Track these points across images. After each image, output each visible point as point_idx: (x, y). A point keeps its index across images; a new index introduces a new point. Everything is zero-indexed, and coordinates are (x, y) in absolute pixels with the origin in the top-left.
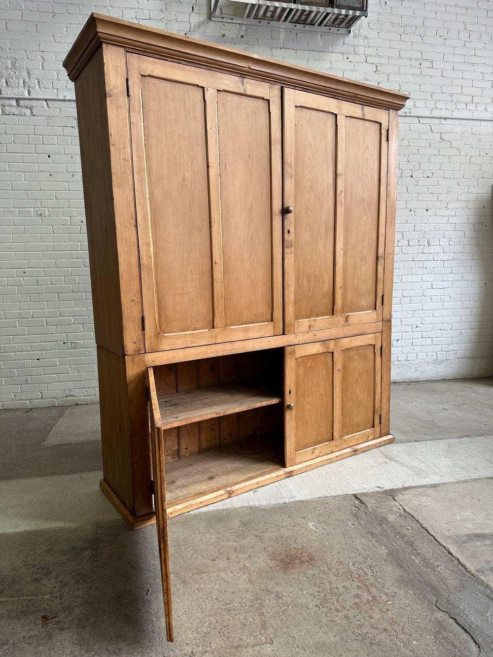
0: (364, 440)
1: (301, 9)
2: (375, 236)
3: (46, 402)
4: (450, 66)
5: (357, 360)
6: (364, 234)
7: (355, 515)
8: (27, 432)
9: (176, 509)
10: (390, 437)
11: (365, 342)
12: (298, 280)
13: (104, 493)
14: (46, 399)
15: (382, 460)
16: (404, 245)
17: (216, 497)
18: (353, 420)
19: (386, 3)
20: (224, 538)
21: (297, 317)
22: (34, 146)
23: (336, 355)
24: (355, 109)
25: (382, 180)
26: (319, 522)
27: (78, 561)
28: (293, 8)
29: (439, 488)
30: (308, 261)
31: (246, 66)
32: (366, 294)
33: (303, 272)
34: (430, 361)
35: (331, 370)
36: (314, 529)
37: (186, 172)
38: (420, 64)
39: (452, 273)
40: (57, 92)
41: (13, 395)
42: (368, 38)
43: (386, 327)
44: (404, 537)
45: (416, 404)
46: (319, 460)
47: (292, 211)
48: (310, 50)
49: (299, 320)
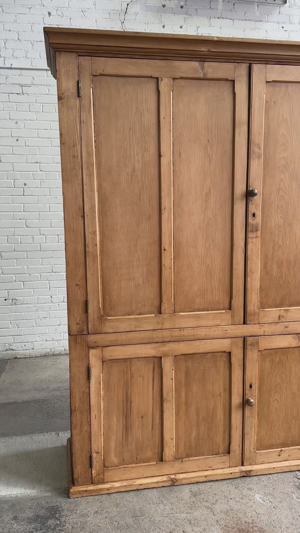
9: (114, 485)
17: (157, 482)
21: (263, 306)
26: (265, 494)
30: (280, 245)
31: (205, 50)
33: (273, 257)
36: (261, 501)
37: (136, 163)
40: (4, 61)
46: (286, 464)
47: (258, 194)
48: (247, 20)
49: (266, 310)
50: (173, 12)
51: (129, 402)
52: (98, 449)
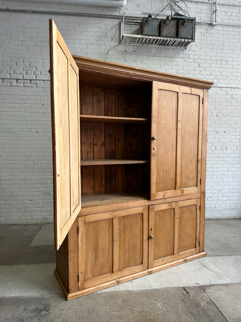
0: (190, 254)
1: (163, 39)
2: (196, 150)
3: (34, 222)
4: (236, 63)
5: (187, 213)
6: (191, 149)
7: (183, 300)
8: (23, 238)
9: (90, 289)
10: (204, 253)
11: (191, 203)
12: (158, 172)
13: (56, 276)
14: (34, 220)
15: (199, 266)
16: (213, 149)
17: (111, 284)
18: (185, 244)
19: (204, 35)
20: (113, 309)
21: (157, 191)
22: (36, 101)
23: (176, 210)
24: (187, 89)
25: (200, 123)
26: (164, 303)
27: (38, 317)
28: (159, 39)
29: (229, 286)
30: (163, 163)
31: (133, 73)
32: (192, 179)
33: (161, 168)
34: (227, 208)
35: (173, 217)
36: (161, 307)
38: (221, 63)
39: (238, 164)
40: (48, 77)
41: (18, 217)
42: (195, 51)
43: (202, 195)
44: (209, 317)
45: (219, 232)
46: (166, 265)
47: (155, 139)
48: (167, 57)
49: (158, 193)
50: (130, 54)
51: (97, 244)
52: (82, 271)
